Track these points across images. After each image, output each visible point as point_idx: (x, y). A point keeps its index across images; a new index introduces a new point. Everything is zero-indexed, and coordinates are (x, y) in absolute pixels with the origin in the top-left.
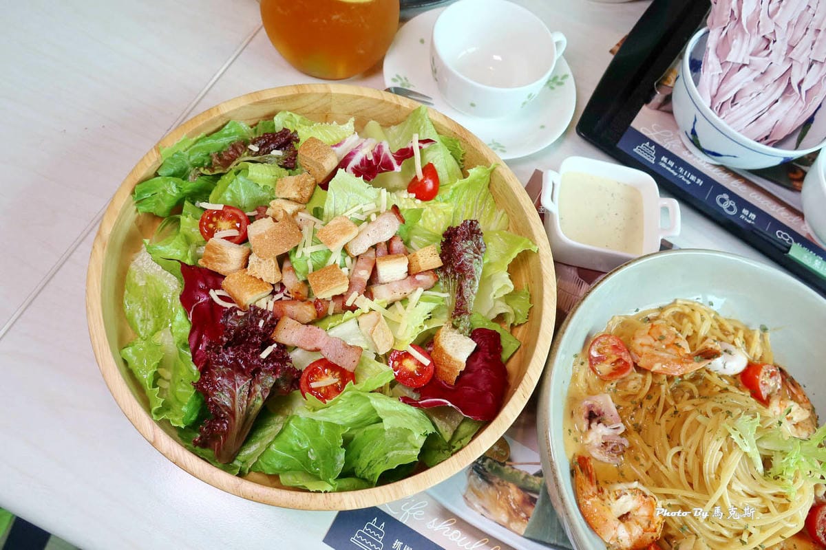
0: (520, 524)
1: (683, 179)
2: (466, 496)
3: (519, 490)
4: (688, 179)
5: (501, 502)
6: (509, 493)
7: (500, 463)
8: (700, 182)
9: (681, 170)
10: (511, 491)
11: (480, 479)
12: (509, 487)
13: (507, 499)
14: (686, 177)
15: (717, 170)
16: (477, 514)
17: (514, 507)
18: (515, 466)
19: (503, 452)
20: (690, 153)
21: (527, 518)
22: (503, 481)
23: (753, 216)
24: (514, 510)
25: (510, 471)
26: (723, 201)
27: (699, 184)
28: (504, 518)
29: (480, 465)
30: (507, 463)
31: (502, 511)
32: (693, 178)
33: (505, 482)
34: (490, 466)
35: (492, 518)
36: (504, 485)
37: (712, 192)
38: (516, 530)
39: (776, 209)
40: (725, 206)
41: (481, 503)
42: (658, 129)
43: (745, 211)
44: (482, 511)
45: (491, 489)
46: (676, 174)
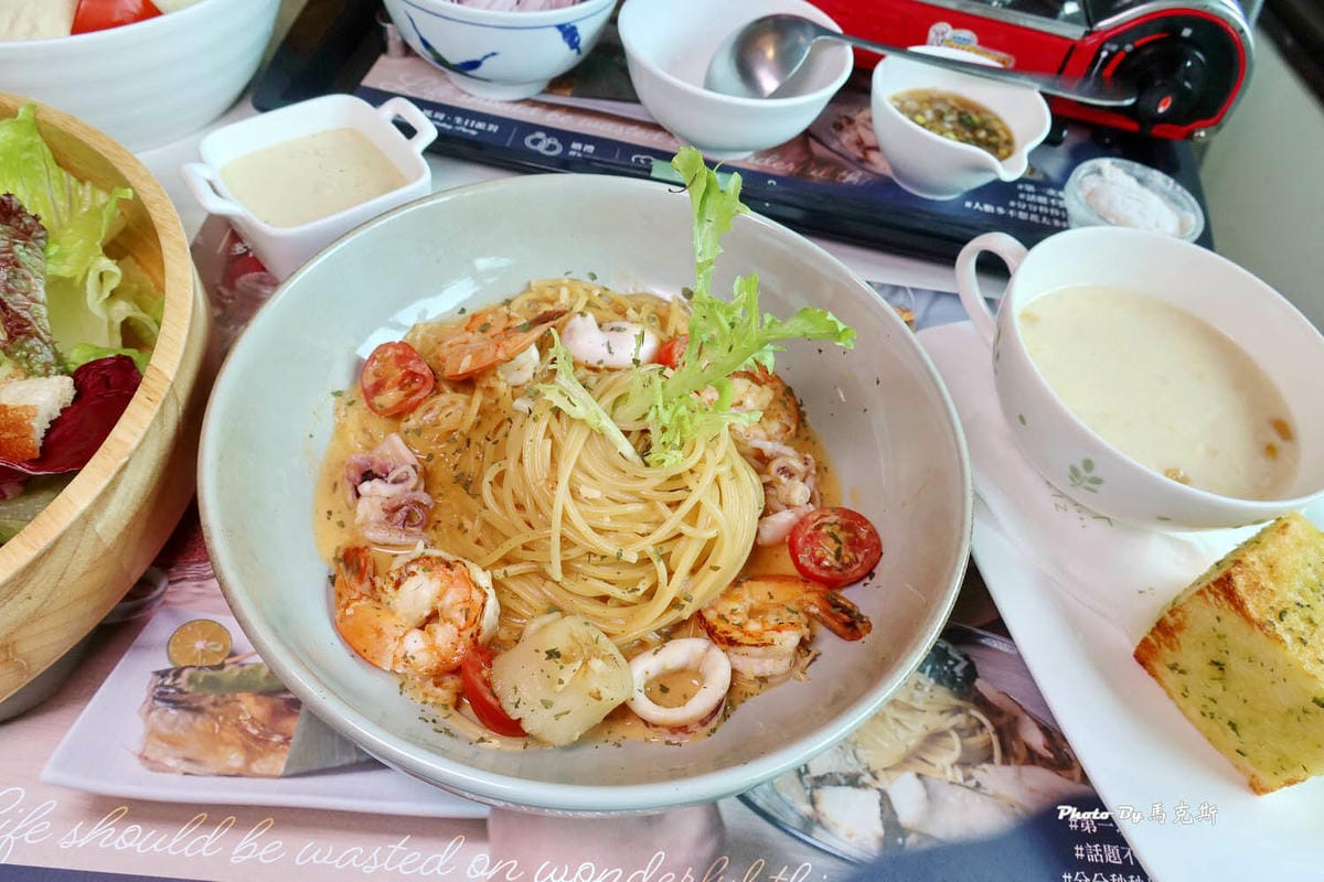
0: (272, 758)
1: (464, 130)
2: (146, 754)
3: (260, 697)
4: (474, 128)
5: (225, 735)
6: (241, 711)
7: (212, 668)
8: (493, 128)
9: (458, 120)
10: (243, 707)
11: (173, 712)
12: (239, 701)
13: (238, 725)
14: (468, 127)
15: (518, 107)
16: (175, 778)
17: (255, 732)
18: (246, 661)
19: (215, 646)
20: (471, 96)
21: (287, 740)
22: (223, 696)
23: (590, 148)
24: (255, 738)
25: (237, 672)
26: (536, 142)
27: (492, 131)
28: (236, 759)
29: (168, 687)
30: (227, 661)
31: (231, 749)
32: (480, 125)
33: (229, 696)
34: (191, 680)
35: (209, 770)
36: (227, 702)
37: (516, 135)
38: (266, 772)
39: (624, 130)
40: (541, 148)
41: (180, 753)
42: (408, 80)
43: (576, 146)
44: (186, 767)
45: (199, 719)
46: (449, 127)
